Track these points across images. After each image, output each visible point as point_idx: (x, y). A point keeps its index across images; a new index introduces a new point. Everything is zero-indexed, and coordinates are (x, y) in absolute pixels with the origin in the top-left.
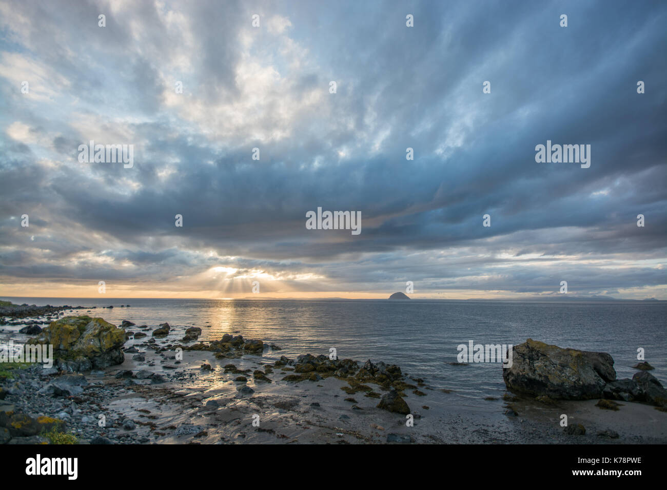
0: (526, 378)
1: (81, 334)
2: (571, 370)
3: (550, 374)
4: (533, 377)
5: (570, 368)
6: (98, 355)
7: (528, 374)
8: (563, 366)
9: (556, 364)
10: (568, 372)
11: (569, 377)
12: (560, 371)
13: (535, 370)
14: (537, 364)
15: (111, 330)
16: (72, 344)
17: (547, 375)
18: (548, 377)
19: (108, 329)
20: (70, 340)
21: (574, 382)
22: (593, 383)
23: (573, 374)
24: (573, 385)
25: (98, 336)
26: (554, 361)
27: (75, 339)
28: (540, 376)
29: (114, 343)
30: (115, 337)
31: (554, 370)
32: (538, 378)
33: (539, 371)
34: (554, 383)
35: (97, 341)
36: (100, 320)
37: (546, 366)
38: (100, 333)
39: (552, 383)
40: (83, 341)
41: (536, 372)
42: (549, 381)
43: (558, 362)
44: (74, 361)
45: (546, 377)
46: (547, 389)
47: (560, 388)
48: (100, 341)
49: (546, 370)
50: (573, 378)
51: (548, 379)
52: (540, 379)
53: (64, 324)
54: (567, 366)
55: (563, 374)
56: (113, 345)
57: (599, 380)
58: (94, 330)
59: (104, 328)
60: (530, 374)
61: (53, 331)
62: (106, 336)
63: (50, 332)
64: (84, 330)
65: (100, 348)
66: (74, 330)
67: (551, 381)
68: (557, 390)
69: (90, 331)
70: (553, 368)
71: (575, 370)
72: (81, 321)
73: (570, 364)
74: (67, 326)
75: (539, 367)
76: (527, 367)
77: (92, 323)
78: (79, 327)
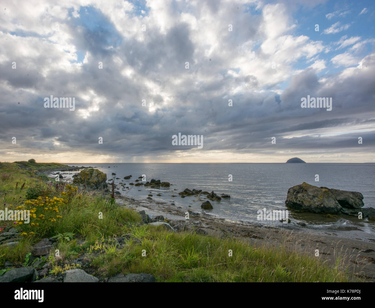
0: (292, 202)
1: (91, 175)
2: (318, 199)
3: (305, 200)
4: (296, 202)
5: (318, 198)
6: (98, 184)
7: (293, 200)
8: (314, 197)
9: (310, 196)
10: (315, 200)
11: (316, 202)
12: (311, 199)
13: (297, 198)
14: (299, 195)
15: (101, 174)
16: (89, 179)
17: (303, 201)
18: (303, 202)
19: (100, 174)
20: (88, 178)
21: (318, 205)
22: (333, 206)
23: (318, 201)
24: (316, 206)
25: (97, 176)
26: (310, 194)
27: (89, 177)
28: (299, 201)
29: (103, 179)
30: (103, 177)
31: (307, 198)
32: (298, 202)
33: (299, 199)
34: (306, 205)
35: (97, 179)
36: (97, 170)
37: (303, 196)
38: (97, 175)
39: (305, 205)
40: (92, 178)
41: (298, 199)
42: (303, 204)
43: (312, 194)
44: (90, 185)
45: (302, 202)
46: (302, 208)
47: (308, 208)
48: (98, 178)
49: (302, 198)
50: (318, 203)
51: (303, 203)
52: (299, 203)
53: (85, 171)
54: (317, 197)
55: (312, 201)
56: (102, 180)
57: (337, 205)
58: (96, 174)
59: (99, 174)
60: (294, 201)
61: (82, 174)
62: (100, 176)
63: (81, 175)
64: (92, 174)
65: (98, 181)
66: (89, 174)
67: (305, 204)
68: (307, 209)
69: (94, 174)
70: (307, 197)
71: (321, 198)
72: (91, 170)
73: (319, 196)
74: (86, 172)
75: (300, 196)
76: (294, 197)
77: (95, 171)
78: (90, 173)
